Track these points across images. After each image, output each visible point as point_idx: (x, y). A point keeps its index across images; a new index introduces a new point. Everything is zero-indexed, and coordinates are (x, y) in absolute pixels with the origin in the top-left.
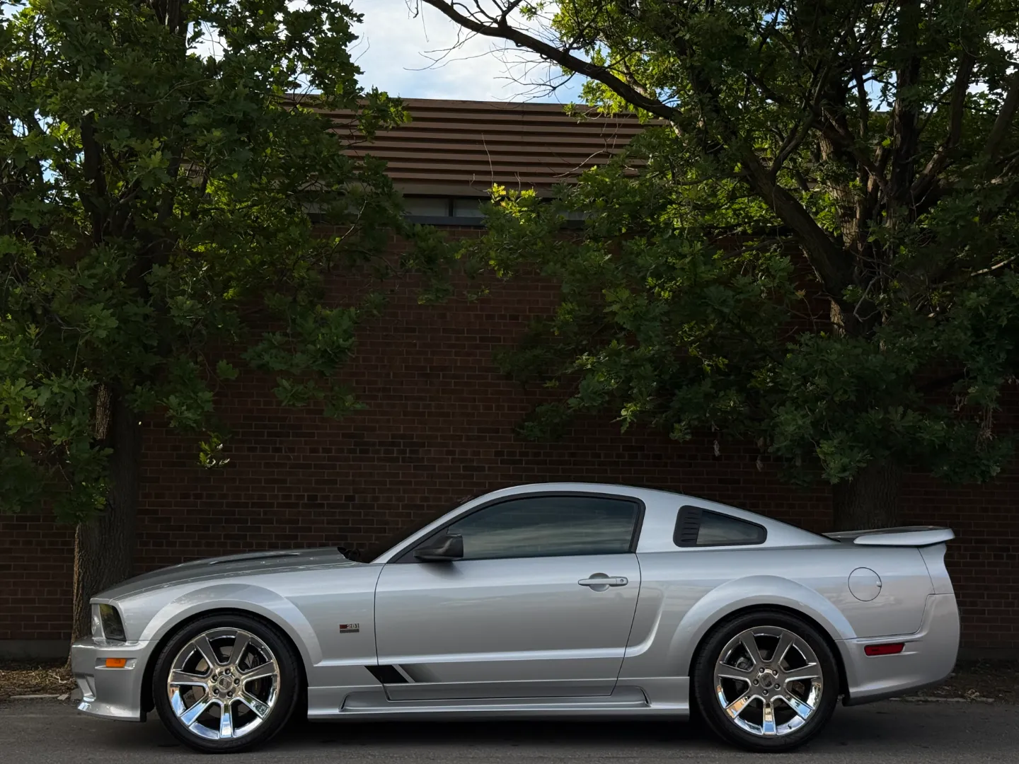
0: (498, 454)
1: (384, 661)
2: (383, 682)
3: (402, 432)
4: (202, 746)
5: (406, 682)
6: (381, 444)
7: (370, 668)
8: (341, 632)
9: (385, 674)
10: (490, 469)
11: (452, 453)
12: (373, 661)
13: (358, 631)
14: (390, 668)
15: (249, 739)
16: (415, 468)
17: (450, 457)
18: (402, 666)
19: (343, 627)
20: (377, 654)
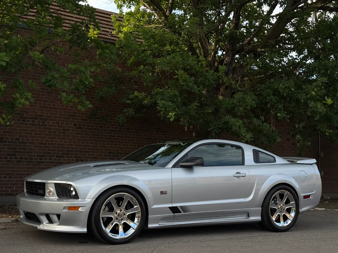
0: (75, 125)
1: (174, 205)
2: (173, 213)
3: (39, 114)
4: (114, 242)
5: (181, 212)
6: (30, 118)
7: (170, 208)
8: (161, 194)
9: (174, 210)
10: (72, 130)
11: (58, 123)
12: (170, 205)
13: (166, 194)
14: (176, 208)
15: (131, 238)
16: (44, 128)
17: (57, 125)
18: (180, 207)
19: (162, 192)
20: (172, 203)
